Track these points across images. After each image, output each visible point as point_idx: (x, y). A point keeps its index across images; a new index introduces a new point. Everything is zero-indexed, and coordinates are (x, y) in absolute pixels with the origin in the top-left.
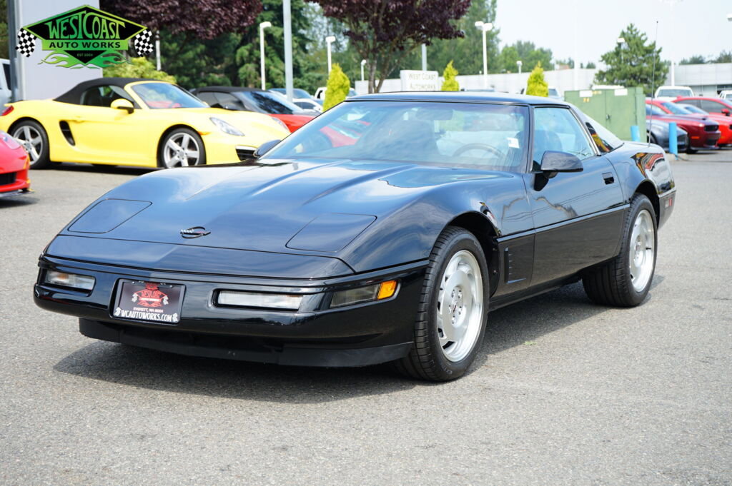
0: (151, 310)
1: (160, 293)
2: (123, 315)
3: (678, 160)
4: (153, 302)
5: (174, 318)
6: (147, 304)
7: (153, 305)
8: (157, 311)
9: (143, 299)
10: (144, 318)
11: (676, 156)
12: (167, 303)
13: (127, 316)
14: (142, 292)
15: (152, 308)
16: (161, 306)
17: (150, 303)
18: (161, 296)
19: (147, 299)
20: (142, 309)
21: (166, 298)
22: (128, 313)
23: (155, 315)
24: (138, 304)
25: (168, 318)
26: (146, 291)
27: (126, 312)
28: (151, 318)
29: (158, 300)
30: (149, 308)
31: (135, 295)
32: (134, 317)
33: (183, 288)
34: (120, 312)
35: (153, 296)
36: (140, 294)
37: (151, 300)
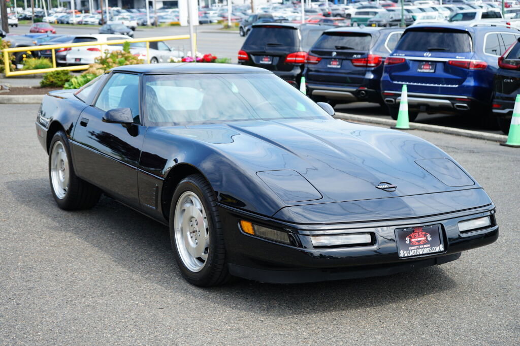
0: (421, 247)
1: (424, 233)
2: (406, 255)
4: (421, 241)
5: (441, 248)
6: (417, 243)
7: (421, 243)
8: (425, 246)
9: (413, 240)
10: (421, 253)
12: (431, 239)
13: (409, 255)
14: (411, 235)
15: (421, 245)
16: (427, 242)
17: (419, 241)
18: (425, 235)
19: (416, 240)
20: (415, 247)
21: (429, 236)
22: (409, 253)
23: (428, 249)
24: (411, 244)
25: (437, 249)
26: (414, 234)
27: (408, 252)
28: (426, 252)
29: (423, 239)
30: (419, 245)
31: (407, 239)
32: (414, 254)
33: (440, 226)
34: (403, 254)
35: (419, 236)
36: (410, 237)
37: (419, 239)
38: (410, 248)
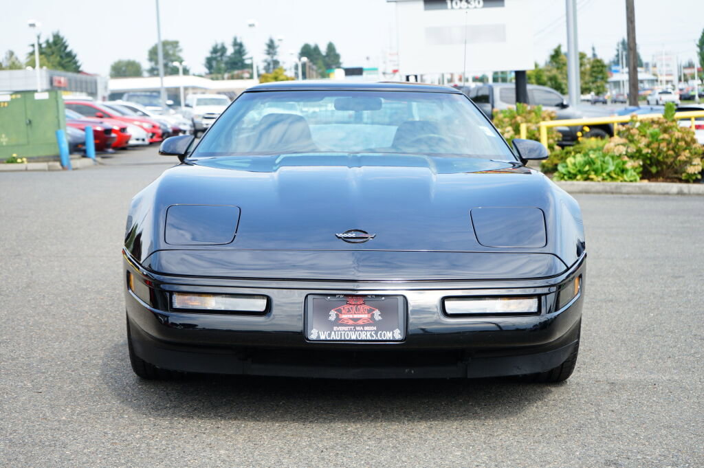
0: (358, 328)
1: (367, 308)
2: (322, 337)
3: (96, 165)
4: (360, 319)
5: (398, 335)
6: (351, 322)
7: (360, 322)
9: (344, 316)
11: (95, 160)
12: (380, 318)
13: (328, 339)
14: (341, 308)
15: (359, 326)
16: (372, 322)
17: (356, 320)
18: (370, 311)
19: (351, 316)
20: (346, 328)
21: (377, 313)
22: (330, 335)
23: (370, 333)
24: (338, 322)
25: (388, 336)
26: (347, 307)
27: (326, 333)
29: (366, 316)
30: (355, 326)
31: (333, 313)
32: (338, 338)
33: (401, 300)
34: (317, 333)
35: (358, 311)
36: (340, 311)
37: (356, 316)
38: (335, 328)
